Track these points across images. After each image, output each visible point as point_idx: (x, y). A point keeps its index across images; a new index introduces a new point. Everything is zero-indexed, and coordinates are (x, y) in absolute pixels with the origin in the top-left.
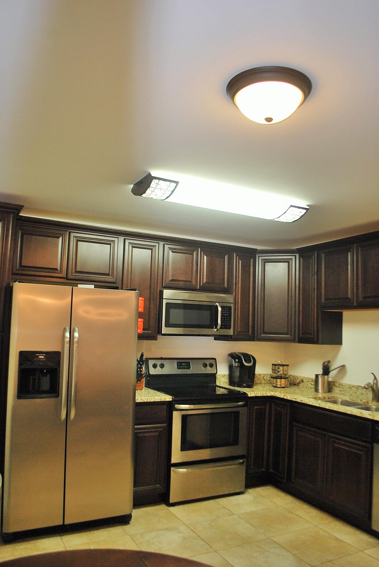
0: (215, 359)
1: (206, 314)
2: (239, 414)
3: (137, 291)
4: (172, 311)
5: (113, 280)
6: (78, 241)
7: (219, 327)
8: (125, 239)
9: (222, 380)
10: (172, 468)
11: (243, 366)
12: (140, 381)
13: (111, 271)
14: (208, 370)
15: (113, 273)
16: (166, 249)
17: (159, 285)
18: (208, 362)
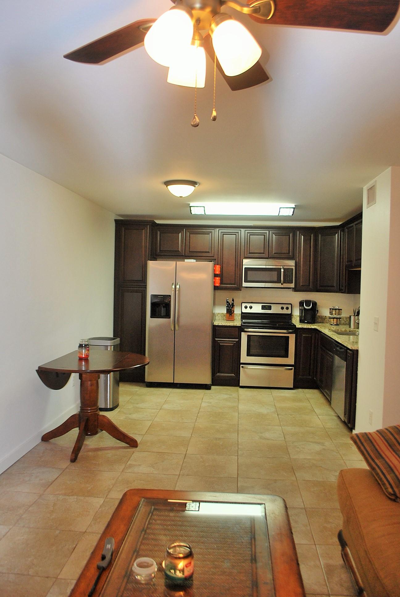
0: (291, 304)
1: (275, 273)
2: (290, 338)
3: (213, 262)
4: (249, 272)
5: (212, 255)
6: (190, 234)
7: (282, 282)
8: (219, 230)
9: (296, 320)
10: (241, 366)
11: (305, 309)
12: (231, 315)
13: (210, 250)
14: (285, 311)
15: (211, 252)
16: (246, 233)
17: (242, 256)
18: (285, 306)
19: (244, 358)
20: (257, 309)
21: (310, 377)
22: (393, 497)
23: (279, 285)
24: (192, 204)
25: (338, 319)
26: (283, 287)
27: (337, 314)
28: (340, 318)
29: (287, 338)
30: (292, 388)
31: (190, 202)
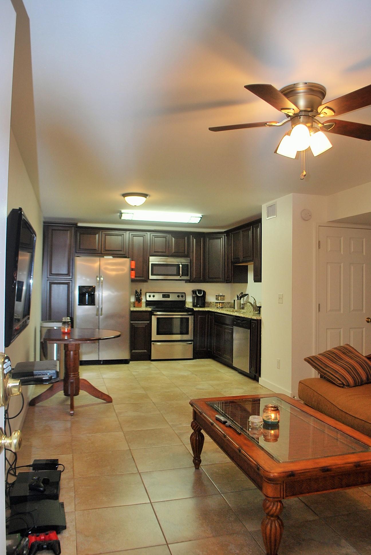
0: (185, 293)
1: (175, 269)
2: (189, 319)
3: (129, 259)
4: (155, 268)
5: (124, 253)
6: (105, 235)
7: (180, 275)
8: (129, 233)
9: (190, 305)
10: (152, 343)
11: (197, 296)
12: (139, 302)
13: (123, 249)
14: (180, 299)
15: (123, 250)
16: (151, 236)
17: (148, 254)
18: (180, 295)
19: (155, 336)
20: (158, 297)
21: (205, 349)
22: (342, 385)
23: (178, 278)
24: (123, 211)
25: (223, 304)
26: (181, 279)
27: (222, 300)
28: (224, 303)
29: (187, 319)
30: (192, 359)
31: (121, 209)
